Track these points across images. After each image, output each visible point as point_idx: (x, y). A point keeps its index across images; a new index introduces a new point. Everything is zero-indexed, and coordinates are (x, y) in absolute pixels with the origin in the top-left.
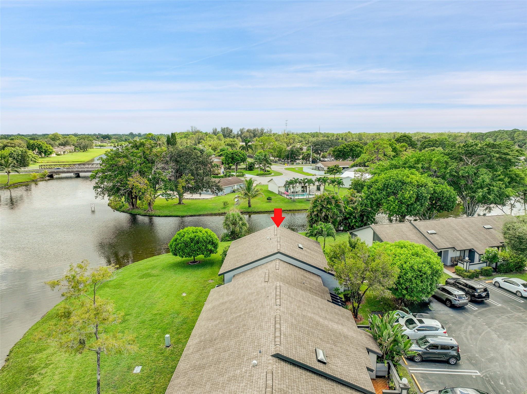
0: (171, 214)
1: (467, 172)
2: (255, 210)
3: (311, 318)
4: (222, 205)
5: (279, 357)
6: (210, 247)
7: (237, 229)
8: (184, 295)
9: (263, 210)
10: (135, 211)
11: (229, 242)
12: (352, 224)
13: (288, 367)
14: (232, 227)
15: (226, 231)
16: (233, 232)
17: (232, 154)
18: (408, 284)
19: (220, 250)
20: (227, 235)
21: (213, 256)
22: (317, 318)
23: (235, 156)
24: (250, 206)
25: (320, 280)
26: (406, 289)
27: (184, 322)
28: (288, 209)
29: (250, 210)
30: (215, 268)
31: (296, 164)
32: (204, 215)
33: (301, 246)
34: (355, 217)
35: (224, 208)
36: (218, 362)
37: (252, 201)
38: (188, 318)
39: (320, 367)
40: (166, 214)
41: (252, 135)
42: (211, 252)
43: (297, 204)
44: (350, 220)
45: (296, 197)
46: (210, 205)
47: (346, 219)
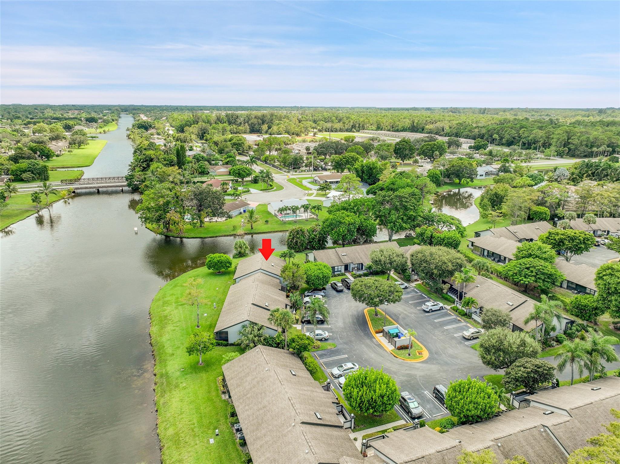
0: (196, 236)
1: (384, 213)
2: (256, 232)
3: (267, 295)
4: (232, 228)
5: (253, 304)
6: (228, 265)
7: (243, 251)
8: (217, 289)
9: (262, 232)
10: (170, 234)
11: (238, 259)
12: (314, 245)
13: (256, 307)
14: (239, 249)
15: (235, 252)
16: (240, 253)
17: (239, 170)
18: (313, 282)
19: (233, 266)
20: (237, 255)
21: (229, 269)
22: (270, 295)
23: (241, 172)
24: (252, 228)
25: (279, 281)
26: (312, 284)
27: (220, 299)
28: (280, 230)
29: (252, 232)
30: (231, 276)
31: (299, 172)
32: (219, 236)
33: (273, 265)
34: (315, 241)
35: (234, 230)
36: (235, 307)
37: (254, 225)
38: (221, 298)
39: (266, 307)
40: (192, 237)
41: (260, 121)
42: (229, 267)
43: (287, 225)
44: (312, 243)
45: (287, 219)
46: (223, 228)
47: (310, 242)
